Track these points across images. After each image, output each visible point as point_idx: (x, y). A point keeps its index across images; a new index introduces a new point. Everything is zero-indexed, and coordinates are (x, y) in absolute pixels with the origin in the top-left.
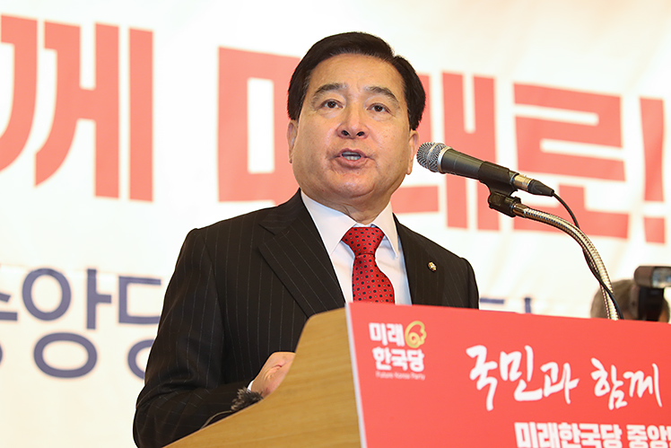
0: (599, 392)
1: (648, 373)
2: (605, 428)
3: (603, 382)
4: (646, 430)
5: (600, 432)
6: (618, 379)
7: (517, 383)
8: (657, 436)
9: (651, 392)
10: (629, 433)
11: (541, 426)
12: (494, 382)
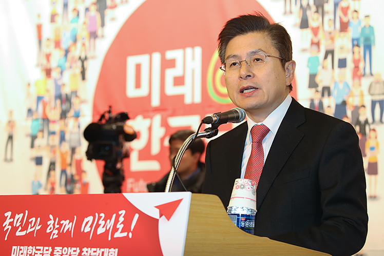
0: (48, 231)
1: (71, 221)
2: (46, 248)
3: (51, 226)
4: (62, 250)
5: (43, 250)
6: (57, 225)
7: (19, 227)
8: (66, 253)
9: (70, 230)
10: (55, 251)
11: (22, 247)
12: (10, 227)
